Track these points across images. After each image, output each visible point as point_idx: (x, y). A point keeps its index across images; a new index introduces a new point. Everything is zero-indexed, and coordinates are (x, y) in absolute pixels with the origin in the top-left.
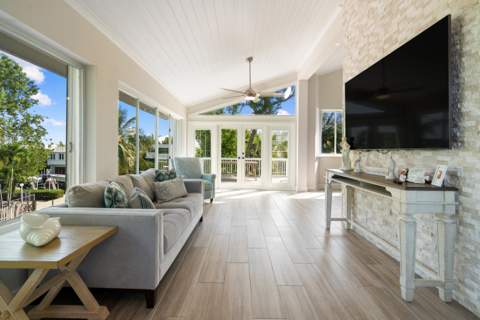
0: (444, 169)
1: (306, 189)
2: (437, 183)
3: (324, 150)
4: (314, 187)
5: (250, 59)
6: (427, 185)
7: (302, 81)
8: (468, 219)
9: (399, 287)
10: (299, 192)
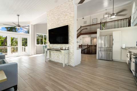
0: (67, 47)
1: (33, 54)
2: (67, 49)
3: (37, 44)
4: (36, 53)
5: (18, 15)
6: (65, 49)
7: (32, 25)
8: (70, 53)
9: (63, 65)
10: (32, 55)
